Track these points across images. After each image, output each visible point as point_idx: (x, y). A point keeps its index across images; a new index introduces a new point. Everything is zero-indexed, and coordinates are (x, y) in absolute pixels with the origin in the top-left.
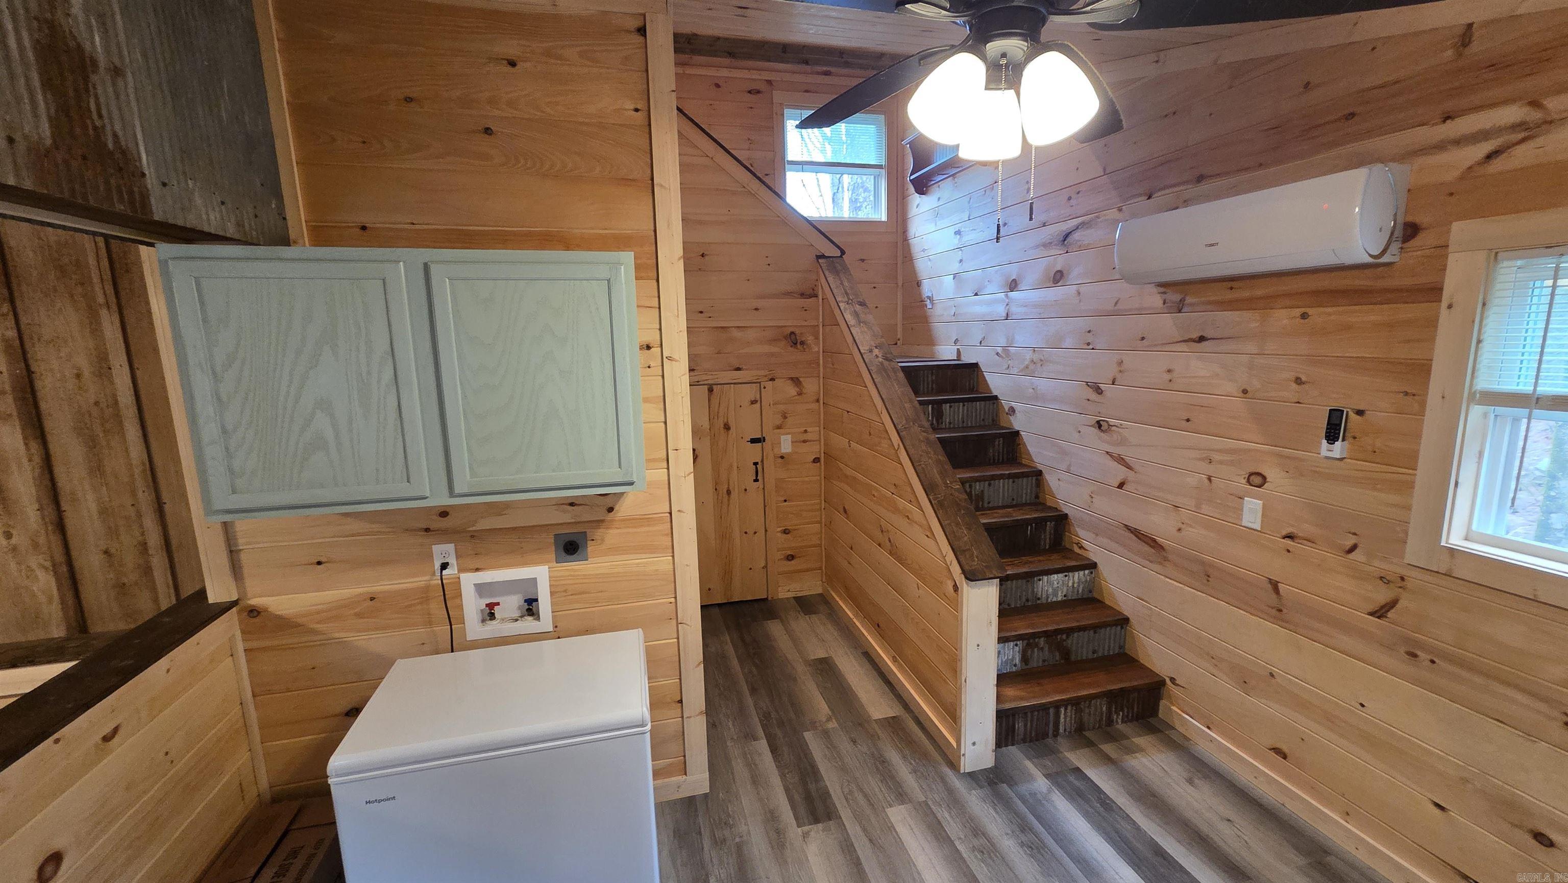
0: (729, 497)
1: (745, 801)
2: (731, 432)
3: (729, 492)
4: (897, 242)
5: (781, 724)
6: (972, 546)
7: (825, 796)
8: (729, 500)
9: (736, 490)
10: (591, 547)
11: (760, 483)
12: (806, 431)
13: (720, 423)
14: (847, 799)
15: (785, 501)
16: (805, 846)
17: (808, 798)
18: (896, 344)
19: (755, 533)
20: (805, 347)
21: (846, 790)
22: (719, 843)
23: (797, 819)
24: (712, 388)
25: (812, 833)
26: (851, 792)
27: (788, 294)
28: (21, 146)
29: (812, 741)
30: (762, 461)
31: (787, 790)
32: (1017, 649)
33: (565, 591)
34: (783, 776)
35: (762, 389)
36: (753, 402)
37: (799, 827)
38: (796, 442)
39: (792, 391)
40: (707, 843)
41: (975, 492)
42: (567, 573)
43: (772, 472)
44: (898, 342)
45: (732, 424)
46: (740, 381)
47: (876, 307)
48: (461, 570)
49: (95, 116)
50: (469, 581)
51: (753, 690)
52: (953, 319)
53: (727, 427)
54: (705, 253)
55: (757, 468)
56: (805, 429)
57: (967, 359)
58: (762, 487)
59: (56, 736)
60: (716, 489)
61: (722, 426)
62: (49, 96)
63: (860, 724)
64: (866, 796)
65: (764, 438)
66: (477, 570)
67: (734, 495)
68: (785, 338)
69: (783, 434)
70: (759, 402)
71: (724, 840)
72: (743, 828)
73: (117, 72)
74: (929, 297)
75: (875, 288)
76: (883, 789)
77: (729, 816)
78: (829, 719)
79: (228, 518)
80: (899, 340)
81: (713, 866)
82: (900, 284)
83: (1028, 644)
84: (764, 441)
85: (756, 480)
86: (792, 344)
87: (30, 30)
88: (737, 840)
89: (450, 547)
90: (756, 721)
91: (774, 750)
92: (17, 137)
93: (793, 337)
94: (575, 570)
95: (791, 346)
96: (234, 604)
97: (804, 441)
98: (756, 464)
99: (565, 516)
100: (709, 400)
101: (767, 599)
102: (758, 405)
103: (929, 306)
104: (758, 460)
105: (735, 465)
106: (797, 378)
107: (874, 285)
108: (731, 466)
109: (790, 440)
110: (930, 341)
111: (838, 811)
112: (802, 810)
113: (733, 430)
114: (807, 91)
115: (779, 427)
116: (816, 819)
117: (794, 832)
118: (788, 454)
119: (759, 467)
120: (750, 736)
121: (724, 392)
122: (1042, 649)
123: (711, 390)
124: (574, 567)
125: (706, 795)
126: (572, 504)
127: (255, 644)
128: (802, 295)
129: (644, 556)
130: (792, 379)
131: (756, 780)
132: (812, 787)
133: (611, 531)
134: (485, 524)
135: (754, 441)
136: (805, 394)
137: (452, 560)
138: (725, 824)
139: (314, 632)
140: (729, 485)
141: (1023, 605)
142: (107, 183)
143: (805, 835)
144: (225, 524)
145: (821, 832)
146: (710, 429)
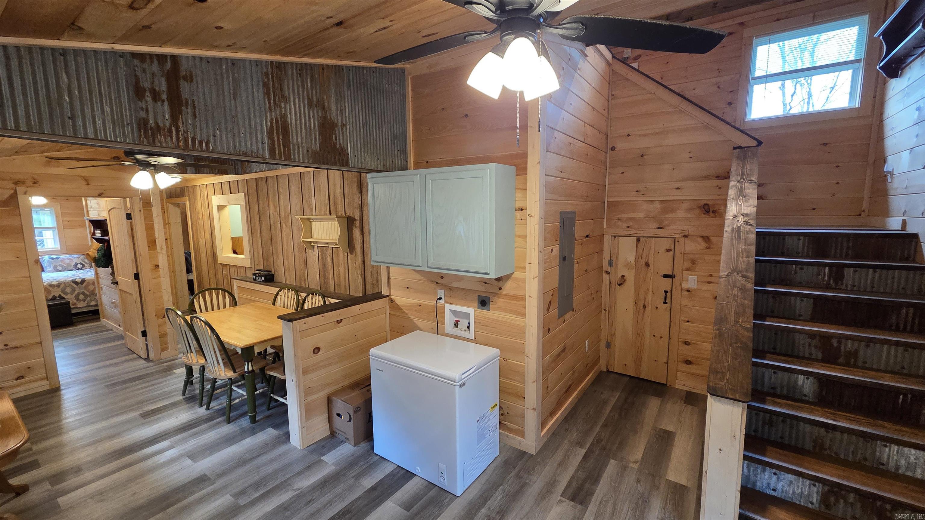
0: (644, 310)
1: (547, 469)
2: (650, 268)
3: (644, 307)
4: (872, 124)
5: (604, 448)
6: (728, 370)
7: (590, 493)
8: (644, 312)
9: (650, 306)
10: (491, 305)
11: (668, 305)
12: (711, 275)
13: (643, 261)
14: (601, 502)
15: (688, 321)
16: (555, 506)
17: (580, 488)
18: (860, 215)
19: (661, 337)
20: (716, 214)
21: (605, 499)
22: (518, 476)
23: (564, 492)
24: (639, 239)
25: (564, 504)
26: (608, 501)
27: (707, 178)
28: (310, 152)
29: (612, 465)
30: (671, 291)
31: (572, 478)
32: (815, 489)
33: (480, 323)
34: (577, 470)
35: (676, 242)
36: (668, 250)
37: (561, 496)
38: (700, 282)
39: (703, 245)
40: (513, 473)
41: (845, 348)
42: (481, 315)
43: (678, 299)
44: (863, 213)
45: (651, 263)
46: (659, 236)
47: (838, 183)
48: (446, 302)
49: (334, 140)
50: (448, 307)
51: (605, 426)
52: (905, 192)
53: (647, 265)
54: (644, 154)
55: (666, 294)
56: (710, 274)
57: (910, 230)
58: (669, 308)
59: (323, 315)
60: (636, 303)
61: (644, 264)
62: (321, 137)
63: (653, 475)
64: (614, 509)
65: (675, 275)
66: (451, 304)
67: (649, 309)
68: (700, 207)
69: (690, 275)
70: (673, 250)
71: (521, 478)
72: (534, 478)
73: (344, 125)
74: (889, 172)
75: (837, 166)
76: (629, 513)
77: (534, 470)
78: (636, 462)
79: (388, 265)
80: (864, 211)
81: (507, 483)
82: (871, 161)
83: (829, 491)
84: (674, 277)
85: (665, 303)
86: (705, 212)
87: (318, 121)
88: (528, 481)
89: (443, 292)
90: (590, 440)
91: (586, 457)
92: (310, 150)
93: (706, 207)
94: (484, 314)
95: (704, 214)
96: (388, 296)
97: (709, 283)
98: (666, 292)
99: (481, 288)
100: (637, 247)
101: (666, 385)
102: (672, 253)
103: (889, 180)
104: (669, 289)
105: (650, 291)
106: (707, 237)
107: (837, 165)
108: (648, 290)
109: (696, 280)
110: (886, 213)
111: (589, 504)
112: (571, 491)
113: (651, 266)
114: (779, 20)
115: (688, 270)
116: (573, 498)
117: (557, 495)
118: (694, 289)
119: (668, 295)
120: (580, 444)
121: (648, 242)
122: (852, 504)
123: (638, 240)
124: (483, 312)
125: (532, 455)
126: (485, 283)
127: (393, 313)
128: (718, 177)
129: (512, 315)
130: (702, 237)
131: (562, 464)
132: (587, 485)
133: (500, 299)
134: (455, 285)
135: (666, 276)
136: (713, 248)
137: (443, 297)
138: (529, 472)
139: (405, 313)
140: (645, 302)
141: (857, 461)
142: (335, 158)
143: (560, 502)
144: (388, 267)
145: (570, 506)
146: (635, 265)
